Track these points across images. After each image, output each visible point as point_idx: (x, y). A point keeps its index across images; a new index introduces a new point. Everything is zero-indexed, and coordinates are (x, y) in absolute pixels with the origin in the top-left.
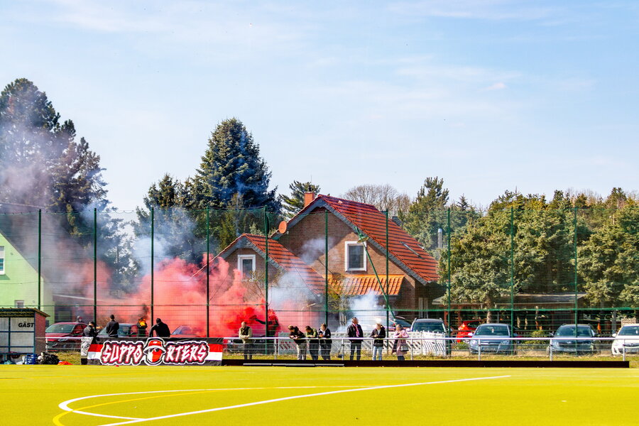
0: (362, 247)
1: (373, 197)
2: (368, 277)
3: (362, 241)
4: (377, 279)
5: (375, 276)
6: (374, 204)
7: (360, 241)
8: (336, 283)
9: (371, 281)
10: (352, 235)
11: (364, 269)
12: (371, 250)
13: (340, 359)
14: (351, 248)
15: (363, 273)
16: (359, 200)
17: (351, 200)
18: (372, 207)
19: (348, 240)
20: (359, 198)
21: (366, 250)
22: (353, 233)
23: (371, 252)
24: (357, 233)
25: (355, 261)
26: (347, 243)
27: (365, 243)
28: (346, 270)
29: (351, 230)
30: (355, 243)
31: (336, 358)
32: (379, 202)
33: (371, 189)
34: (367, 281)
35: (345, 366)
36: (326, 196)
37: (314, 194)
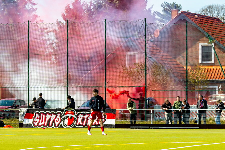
0: (211, 47)
1: (219, 12)
2: (216, 67)
3: (211, 43)
4: (221, 69)
5: (220, 67)
6: (219, 17)
7: (209, 43)
8: (193, 72)
9: (218, 70)
10: (205, 38)
11: (213, 62)
12: (217, 49)
13: (196, 124)
14: (203, 47)
15: (212, 64)
16: (209, 15)
17: (203, 15)
18: (218, 20)
19: (201, 42)
20: (209, 14)
21: (214, 49)
22: (205, 37)
23: (218, 51)
24: (208, 38)
25: (207, 56)
26: (201, 44)
27: (213, 44)
28: (200, 62)
29: (203, 35)
30: (206, 44)
31: (193, 123)
32: (222, 16)
33: (217, 7)
34: (215, 70)
35: (200, 128)
36: (186, 12)
37: (178, 11)
